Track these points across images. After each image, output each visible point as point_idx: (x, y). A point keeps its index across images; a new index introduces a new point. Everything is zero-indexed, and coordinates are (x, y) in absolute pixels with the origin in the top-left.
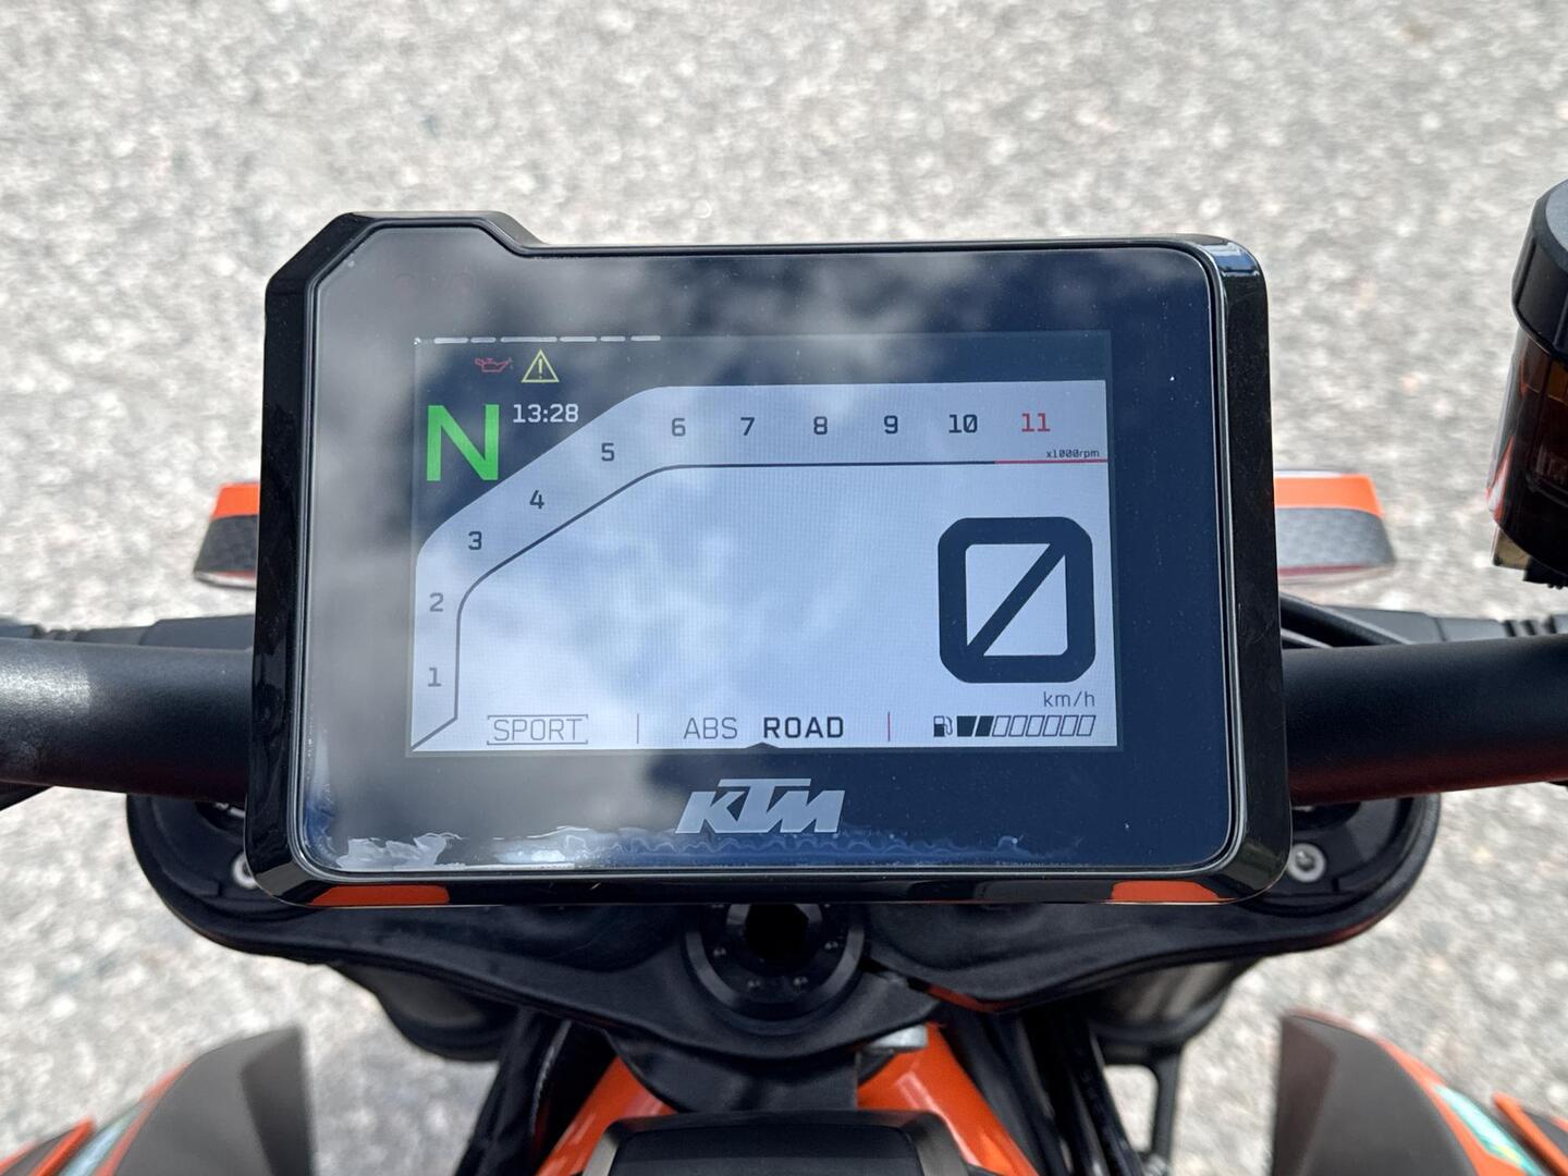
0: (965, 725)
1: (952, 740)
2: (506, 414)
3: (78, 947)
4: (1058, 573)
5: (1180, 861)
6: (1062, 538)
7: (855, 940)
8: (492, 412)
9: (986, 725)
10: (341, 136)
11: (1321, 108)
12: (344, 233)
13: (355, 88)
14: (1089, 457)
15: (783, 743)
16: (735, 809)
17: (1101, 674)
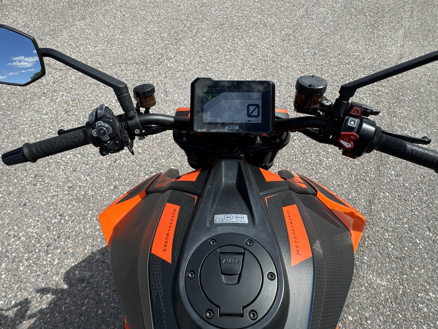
0: (249, 121)
1: (248, 122)
2: (211, 95)
3: (148, 170)
4: (257, 109)
5: (266, 132)
6: (257, 106)
7: (238, 147)
8: (210, 95)
9: (251, 121)
10: (175, 81)
11: (290, 81)
12: (198, 79)
13: (177, 76)
14: (260, 99)
15: (234, 122)
16: (230, 127)
17: (260, 117)
